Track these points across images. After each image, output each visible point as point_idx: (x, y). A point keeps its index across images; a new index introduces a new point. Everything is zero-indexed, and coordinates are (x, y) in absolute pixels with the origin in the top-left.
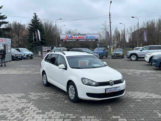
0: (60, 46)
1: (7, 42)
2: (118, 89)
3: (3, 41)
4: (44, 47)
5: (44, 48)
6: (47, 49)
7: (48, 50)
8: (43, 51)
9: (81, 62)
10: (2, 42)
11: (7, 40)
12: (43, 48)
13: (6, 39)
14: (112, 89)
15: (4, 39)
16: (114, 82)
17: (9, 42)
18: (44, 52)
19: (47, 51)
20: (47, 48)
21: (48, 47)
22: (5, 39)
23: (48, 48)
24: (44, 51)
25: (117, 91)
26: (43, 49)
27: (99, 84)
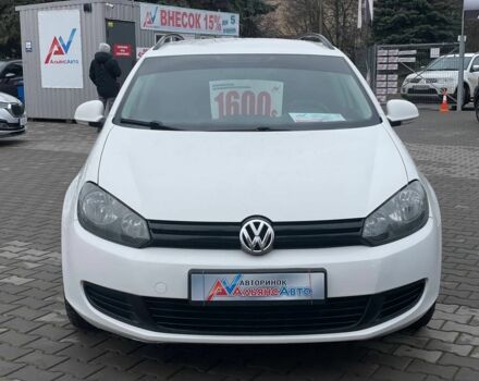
0: (462, 47)
1: (219, 28)
2: (303, 282)
3: (198, 21)
4: (385, 49)
5: (385, 53)
6: (397, 60)
7: (399, 63)
8: (380, 67)
9: (236, 95)
10: (191, 27)
11: (217, 19)
12: (380, 52)
13: (213, 13)
14: (245, 277)
15: (203, 13)
16: (276, 233)
17: (230, 26)
18: (382, 72)
19: (395, 67)
20: (397, 52)
21: (401, 49)
22: (209, 13)
23: (402, 53)
24: (384, 67)
25: (285, 298)
26: (380, 60)
27: (155, 231)
